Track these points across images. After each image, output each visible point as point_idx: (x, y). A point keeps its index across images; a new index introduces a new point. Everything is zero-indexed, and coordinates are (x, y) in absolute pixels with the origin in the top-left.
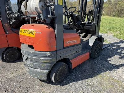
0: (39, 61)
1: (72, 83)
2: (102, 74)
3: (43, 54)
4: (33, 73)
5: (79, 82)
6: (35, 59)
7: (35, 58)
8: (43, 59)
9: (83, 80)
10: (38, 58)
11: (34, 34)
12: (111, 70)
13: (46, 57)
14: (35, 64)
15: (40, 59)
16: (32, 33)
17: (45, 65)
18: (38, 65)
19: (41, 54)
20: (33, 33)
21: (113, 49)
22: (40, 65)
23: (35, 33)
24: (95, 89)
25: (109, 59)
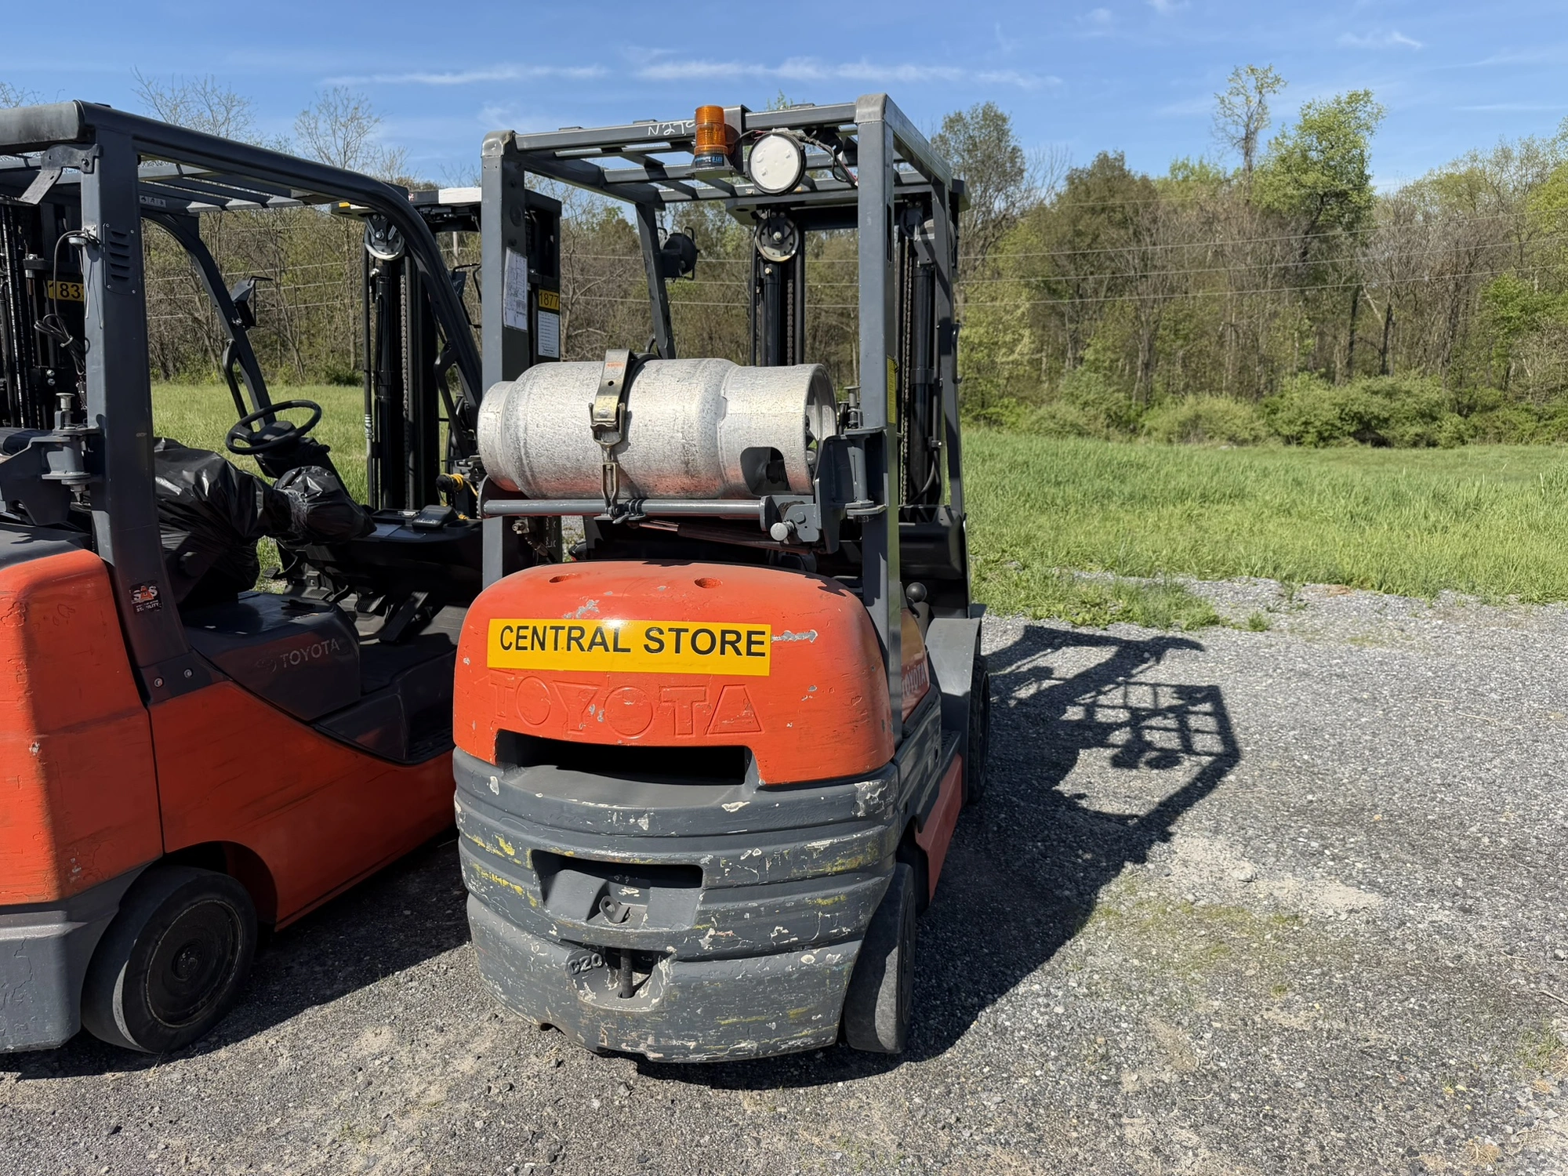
0: (795, 872)
1: (983, 1016)
2: (1104, 896)
3: (831, 803)
4: (712, 1012)
5: (1021, 989)
6: (762, 858)
7: (757, 852)
8: (827, 842)
9: (1030, 970)
10: (786, 849)
11: (766, 648)
12: (1141, 859)
13: (855, 819)
14: (754, 911)
15: (803, 851)
16: (742, 645)
17: (842, 892)
18: (784, 910)
19: (815, 805)
20: (750, 643)
21: (1020, 701)
22: (800, 906)
23: (773, 644)
24: (1150, 999)
25: (1065, 787)
